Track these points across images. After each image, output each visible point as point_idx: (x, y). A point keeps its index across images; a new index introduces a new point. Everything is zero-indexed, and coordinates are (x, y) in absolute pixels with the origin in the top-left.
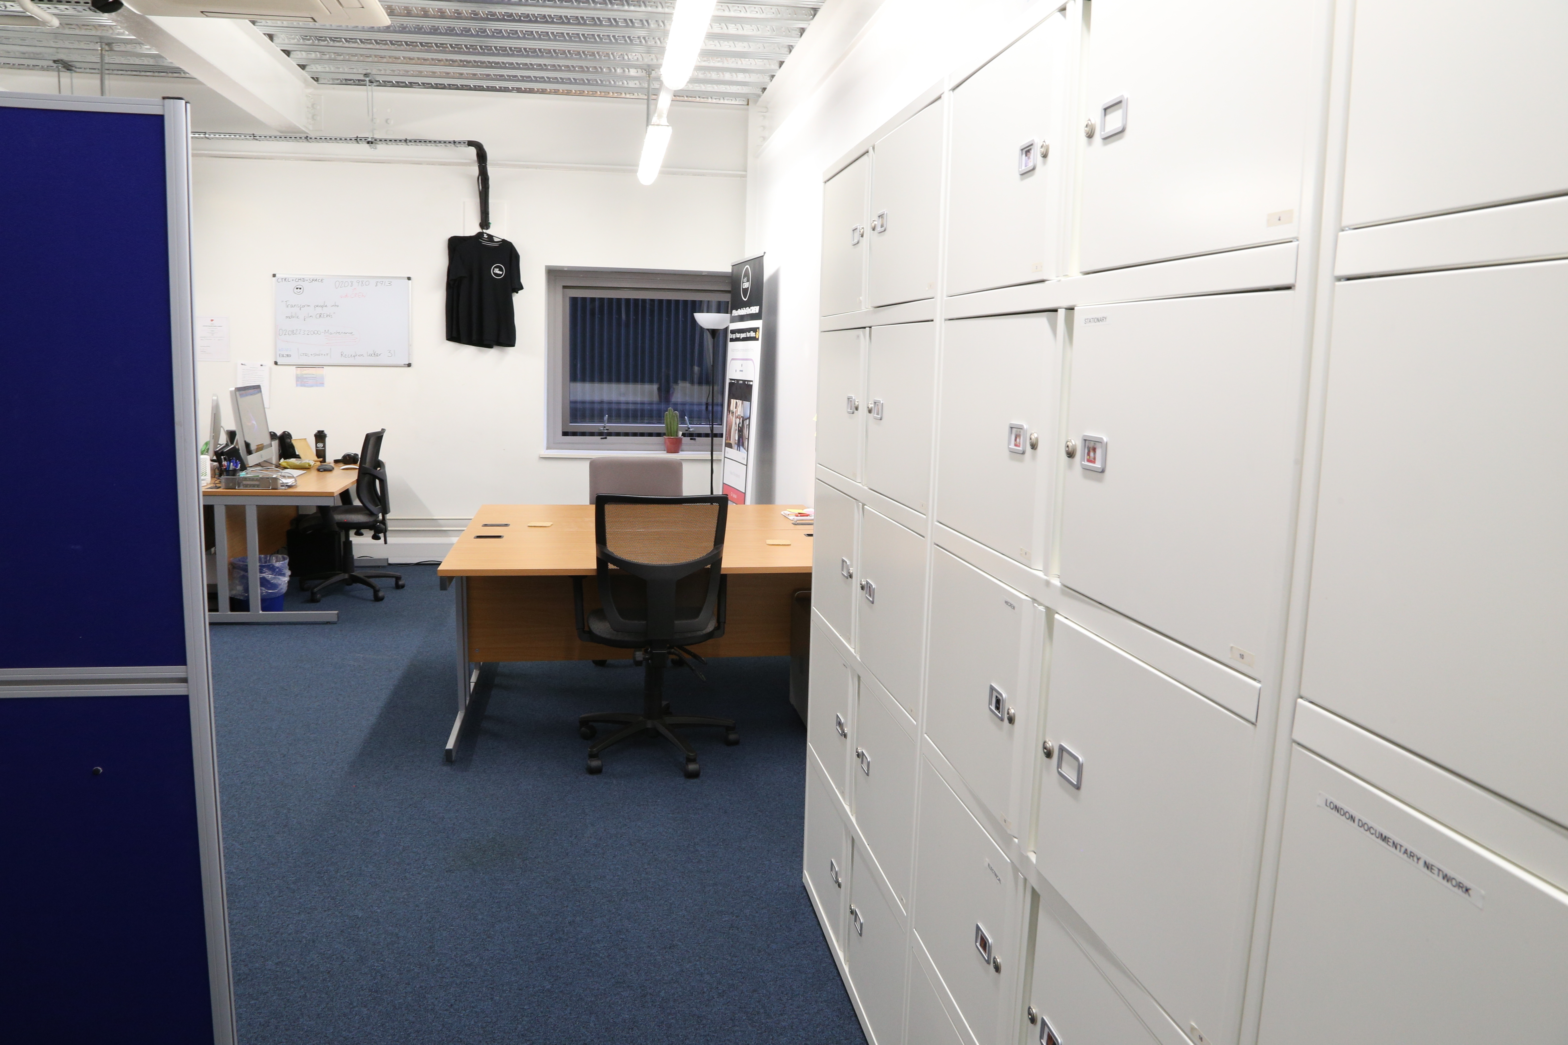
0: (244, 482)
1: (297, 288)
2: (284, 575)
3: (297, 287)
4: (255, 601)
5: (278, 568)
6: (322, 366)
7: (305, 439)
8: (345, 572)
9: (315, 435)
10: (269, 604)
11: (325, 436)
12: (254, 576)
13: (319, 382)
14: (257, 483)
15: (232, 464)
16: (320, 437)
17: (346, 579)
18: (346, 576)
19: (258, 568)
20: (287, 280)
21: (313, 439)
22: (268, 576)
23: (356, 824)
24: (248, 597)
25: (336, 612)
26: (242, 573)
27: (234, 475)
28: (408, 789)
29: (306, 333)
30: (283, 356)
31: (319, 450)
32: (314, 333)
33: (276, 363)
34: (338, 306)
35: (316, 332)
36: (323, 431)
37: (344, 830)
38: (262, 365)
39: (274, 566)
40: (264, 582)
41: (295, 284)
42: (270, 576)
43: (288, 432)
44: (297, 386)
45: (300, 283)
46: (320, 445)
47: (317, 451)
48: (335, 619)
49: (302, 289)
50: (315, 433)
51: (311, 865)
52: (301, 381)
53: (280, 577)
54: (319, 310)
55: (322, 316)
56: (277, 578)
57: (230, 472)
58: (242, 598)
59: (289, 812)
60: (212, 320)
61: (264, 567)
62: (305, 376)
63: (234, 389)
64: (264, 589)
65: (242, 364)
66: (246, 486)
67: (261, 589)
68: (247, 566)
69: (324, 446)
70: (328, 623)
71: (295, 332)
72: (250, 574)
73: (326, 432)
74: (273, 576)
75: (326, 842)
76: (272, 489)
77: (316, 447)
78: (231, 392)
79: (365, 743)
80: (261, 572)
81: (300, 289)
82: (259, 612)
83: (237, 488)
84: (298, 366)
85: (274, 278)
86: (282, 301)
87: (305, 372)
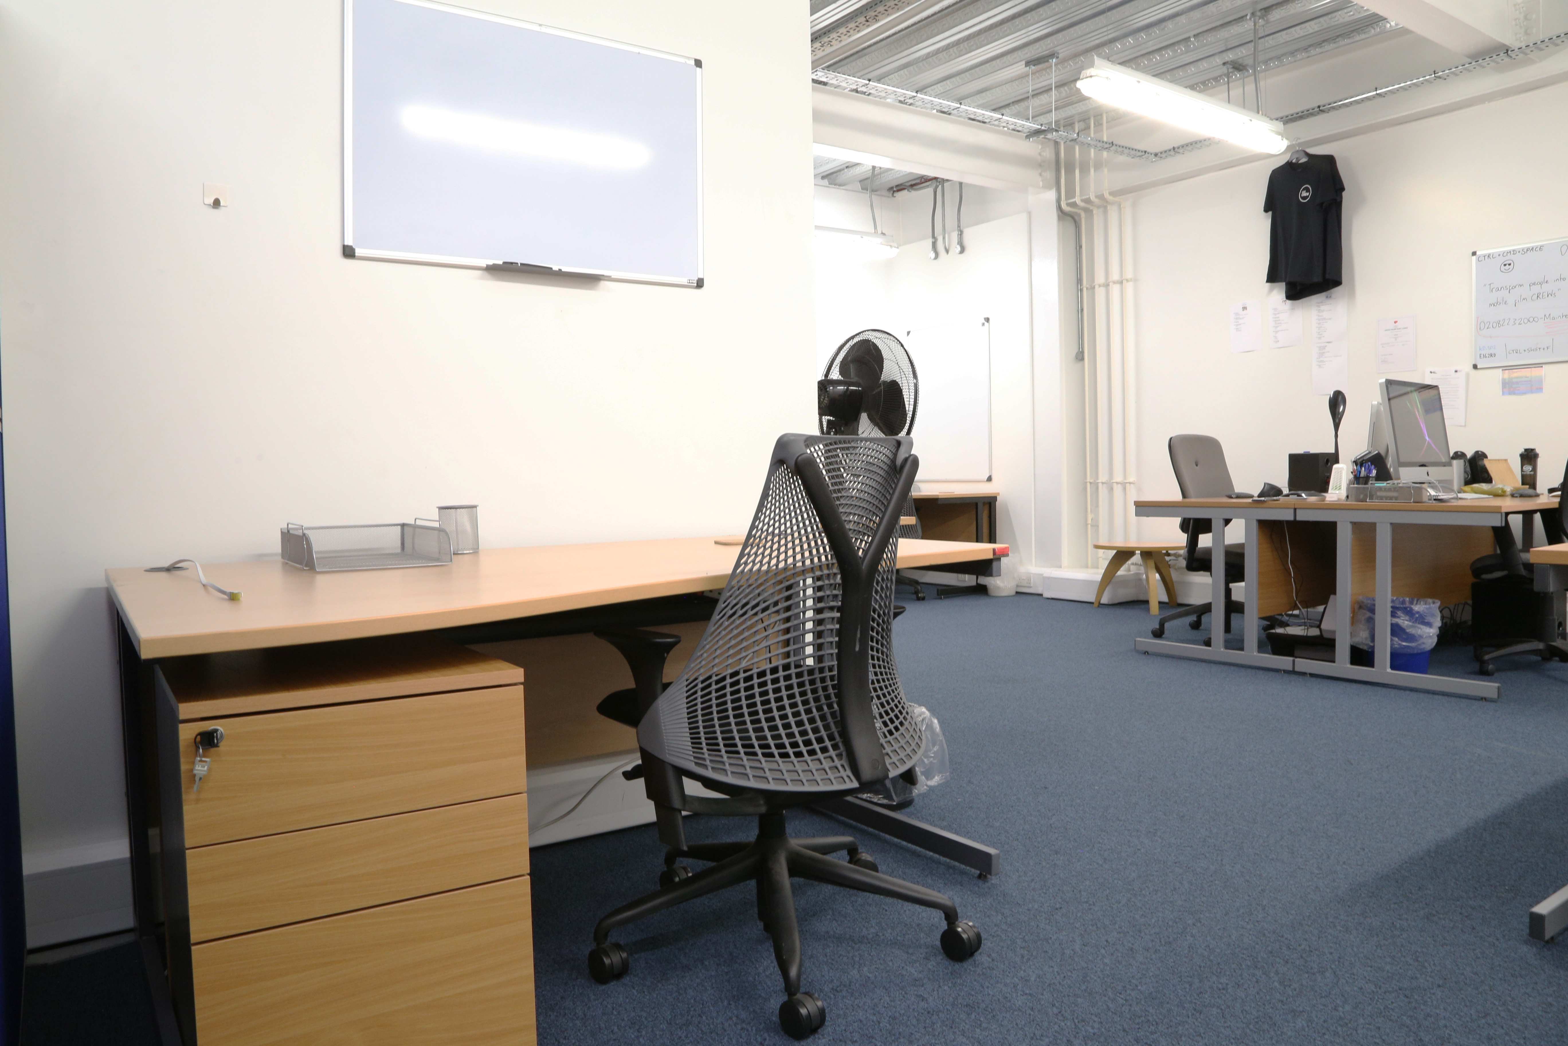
0: (1379, 494)
1: (1505, 265)
2: (1429, 625)
3: (1505, 263)
4: (1383, 656)
5: (1418, 612)
6: (1540, 365)
7: (1506, 460)
8: (1540, 639)
9: (1522, 456)
10: (1400, 661)
11: (1536, 456)
12: (1384, 620)
13: (1536, 387)
14: (1395, 494)
15: (1363, 469)
16: (1529, 457)
17: (1540, 650)
18: (1541, 646)
19: (1389, 610)
20: (1491, 256)
21: (1518, 460)
22: (1404, 621)
23: (1276, 984)
24: (1373, 647)
25: (1497, 685)
26: (1369, 614)
27: (1366, 483)
28: (1420, 959)
29: (1517, 322)
30: (1485, 356)
31: (1526, 475)
32: (1529, 321)
33: (1475, 367)
34: (1564, 279)
35: (1531, 319)
36: (1532, 450)
37: (1246, 986)
38: (1456, 371)
39: (1411, 609)
40: (1396, 630)
41: (1502, 260)
42: (1406, 622)
43: (1481, 452)
44: (1503, 394)
45: (1509, 257)
46: (1528, 468)
47: (1523, 476)
48: (1494, 695)
49: (1512, 264)
50: (1520, 452)
51: (1137, 1021)
52: (1509, 388)
53: (1422, 627)
54: (1536, 289)
55: (1541, 296)
56: (1416, 627)
57: (1361, 479)
58: (1365, 648)
59: (1194, 925)
60: (1396, 322)
61: (1398, 609)
62: (1514, 380)
63: (1383, 380)
64: (1397, 639)
65: (1431, 372)
66: (1381, 498)
67: (1392, 640)
68: (1374, 605)
69: (1534, 469)
70: (1482, 699)
71: (1501, 323)
72: (1378, 617)
73: (1538, 451)
74: (1410, 624)
75: (1201, 993)
76: (1414, 502)
77: (1522, 470)
78: (1381, 384)
79: (1406, 862)
80: (1393, 615)
81: (1510, 264)
82: (1386, 670)
83: (1368, 500)
84: (1505, 368)
85: (1474, 257)
86: (1485, 285)
87: (1515, 375)
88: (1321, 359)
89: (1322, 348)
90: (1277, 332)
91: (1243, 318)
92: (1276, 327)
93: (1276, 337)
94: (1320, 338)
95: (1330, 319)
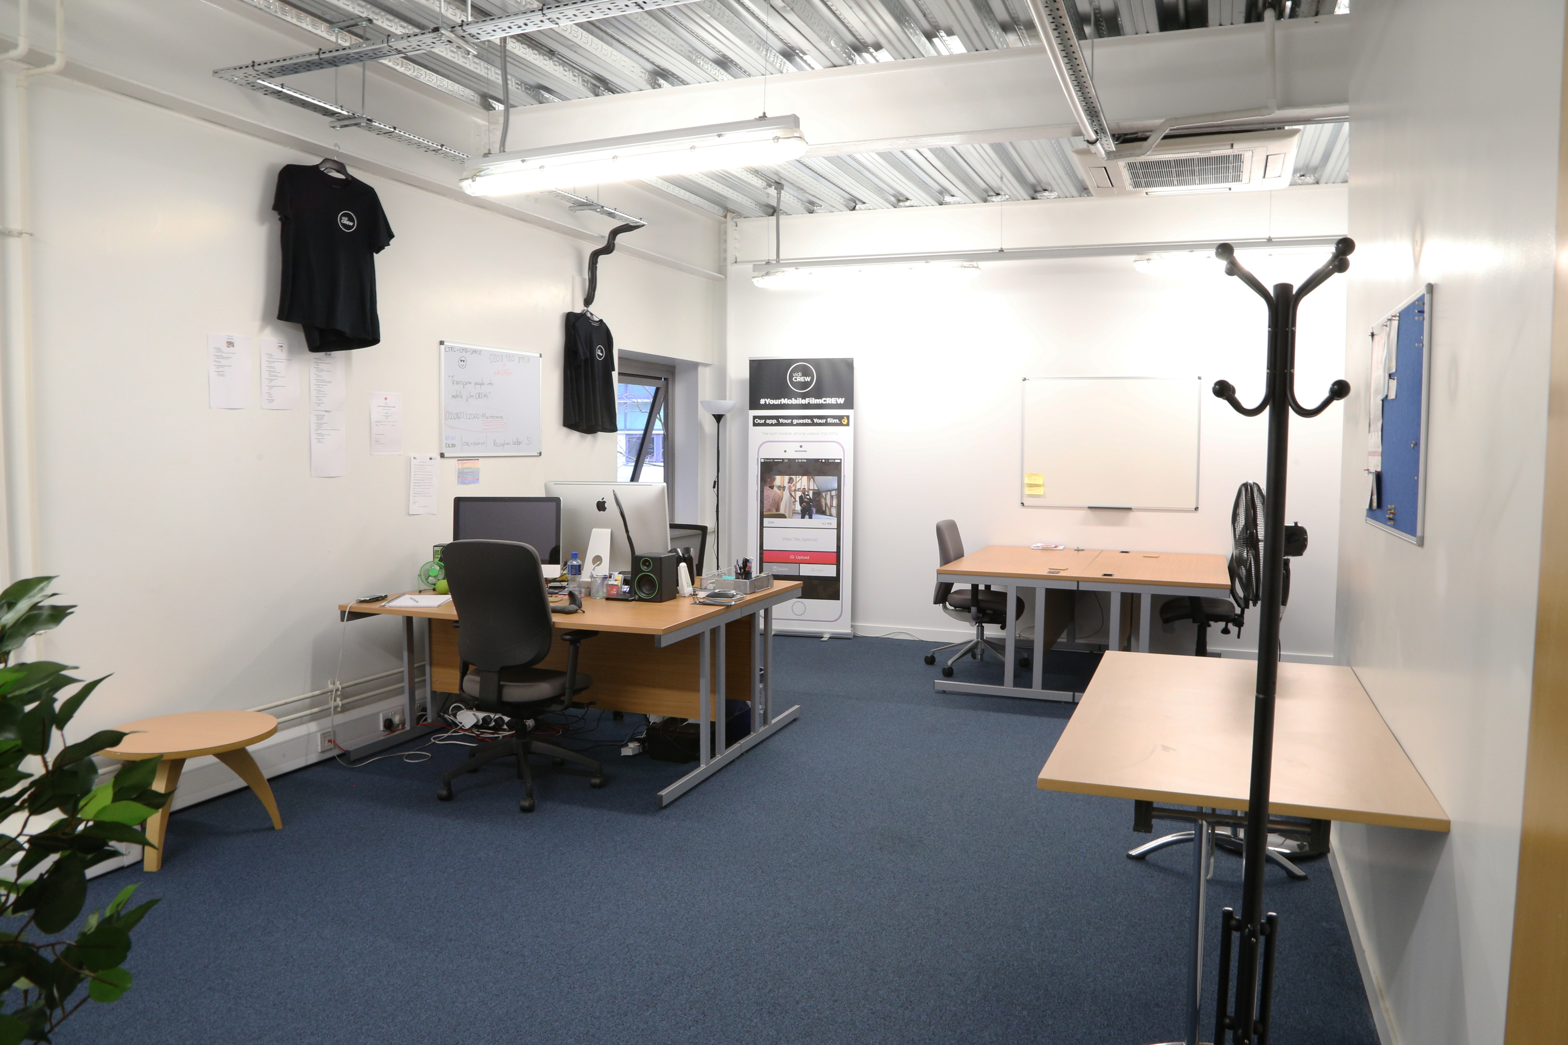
1: (461, 361)
3: (461, 359)
6: (477, 458)
13: (476, 478)
20: (453, 350)
29: (468, 416)
30: (448, 446)
32: (474, 417)
33: (442, 455)
35: (476, 416)
38: (431, 459)
41: (460, 355)
44: (458, 482)
45: (464, 354)
54: (478, 388)
55: (480, 395)
60: (386, 399)
62: (466, 470)
65: (414, 458)
71: (459, 415)
81: (464, 361)
84: (460, 459)
85: (442, 347)
86: (449, 376)
87: (465, 466)
88: (319, 432)
89: (320, 417)
90: (271, 387)
91: (227, 358)
92: (271, 380)
93: (270, 394)
94: (319, 404)
95: (330, 382)
